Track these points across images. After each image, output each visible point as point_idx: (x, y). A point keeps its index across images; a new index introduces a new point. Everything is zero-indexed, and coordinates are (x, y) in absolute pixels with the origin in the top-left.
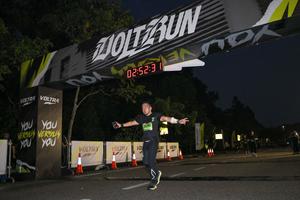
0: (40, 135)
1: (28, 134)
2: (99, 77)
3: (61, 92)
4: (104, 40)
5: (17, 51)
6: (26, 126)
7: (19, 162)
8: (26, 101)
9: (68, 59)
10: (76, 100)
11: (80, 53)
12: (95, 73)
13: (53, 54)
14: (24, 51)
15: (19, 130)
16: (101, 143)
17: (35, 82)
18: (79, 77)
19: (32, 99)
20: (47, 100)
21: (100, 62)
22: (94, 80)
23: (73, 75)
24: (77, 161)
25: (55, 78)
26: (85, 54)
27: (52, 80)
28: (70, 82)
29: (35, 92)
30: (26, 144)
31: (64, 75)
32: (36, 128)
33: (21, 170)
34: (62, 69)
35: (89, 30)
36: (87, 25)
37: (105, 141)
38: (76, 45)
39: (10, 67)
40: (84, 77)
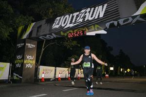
0: (25, 62)
1: (20, 61)
2: (55, 36)
3: (36, 42)
4: (58, 18)
5: (17, 21)
6: (19, 57)
7: (14, 74)
8: (19, 45)
9: (41, 26)
10: (43, 46)
11: (47, 24)
12: (53, 34)
13: (34, 23)
14: (20, 22)
15: (16, 59)
16: (53, 68)
17: (25, 37)
18: (45, 35)
19: (22, 44)
21: (56, 29)
22: (52, 37)
23: (43, 34)
24: (42, 76)
25: (34, 35)
26: (49, 24)
27: (32, 36)
28: (41, 37)
29: (24, 41)
30: (18, 65)
31: (38, 34)
32: (23, 58)
33: (15, 78)
34: (38, 31)
35: (52, 13)
36: (51, 11)
37: (56, 67)
38: (45, 20)
40: (48, 36)
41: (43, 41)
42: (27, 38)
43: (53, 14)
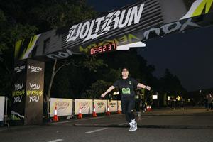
0: (28, 93)
1: (20, 93)
2: (71, 53)
3: (44, 63)
4: (74, 27)
5: (13, 33)
6: (18, 87)
7: (13, 112)
8: (18, 69)
9: (49, 39)
10: (54, 69)
11: (57, 37)
12: (68, 50)
13: (39, 35)
14: (18, 34)
16: (70, 101)
17: (25, 56)
18: (57, 53)
19: (22, 67)
20: (33, 69)
21: (72, 42)
22: (67, 55)
24: (54, 112)
25: (39, 53)
26: (61, 36)
27: (37, 54)
28: (50, 56)
29: (25, 63)
30: (18, 99)
31: (46, 51)
32: (25, 88)
33: (14, 118)
34: (45, 47)
35: (64, 19)
36: (63, 17)
37: (74, 98)
38: (54, 30)
39: (8, 45)
40: (60, 53)
41: (53, 61)
42: (29, 58)
43: (66, 21)
